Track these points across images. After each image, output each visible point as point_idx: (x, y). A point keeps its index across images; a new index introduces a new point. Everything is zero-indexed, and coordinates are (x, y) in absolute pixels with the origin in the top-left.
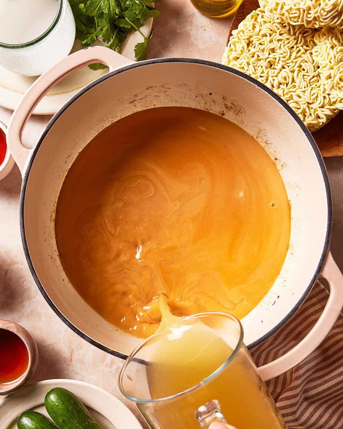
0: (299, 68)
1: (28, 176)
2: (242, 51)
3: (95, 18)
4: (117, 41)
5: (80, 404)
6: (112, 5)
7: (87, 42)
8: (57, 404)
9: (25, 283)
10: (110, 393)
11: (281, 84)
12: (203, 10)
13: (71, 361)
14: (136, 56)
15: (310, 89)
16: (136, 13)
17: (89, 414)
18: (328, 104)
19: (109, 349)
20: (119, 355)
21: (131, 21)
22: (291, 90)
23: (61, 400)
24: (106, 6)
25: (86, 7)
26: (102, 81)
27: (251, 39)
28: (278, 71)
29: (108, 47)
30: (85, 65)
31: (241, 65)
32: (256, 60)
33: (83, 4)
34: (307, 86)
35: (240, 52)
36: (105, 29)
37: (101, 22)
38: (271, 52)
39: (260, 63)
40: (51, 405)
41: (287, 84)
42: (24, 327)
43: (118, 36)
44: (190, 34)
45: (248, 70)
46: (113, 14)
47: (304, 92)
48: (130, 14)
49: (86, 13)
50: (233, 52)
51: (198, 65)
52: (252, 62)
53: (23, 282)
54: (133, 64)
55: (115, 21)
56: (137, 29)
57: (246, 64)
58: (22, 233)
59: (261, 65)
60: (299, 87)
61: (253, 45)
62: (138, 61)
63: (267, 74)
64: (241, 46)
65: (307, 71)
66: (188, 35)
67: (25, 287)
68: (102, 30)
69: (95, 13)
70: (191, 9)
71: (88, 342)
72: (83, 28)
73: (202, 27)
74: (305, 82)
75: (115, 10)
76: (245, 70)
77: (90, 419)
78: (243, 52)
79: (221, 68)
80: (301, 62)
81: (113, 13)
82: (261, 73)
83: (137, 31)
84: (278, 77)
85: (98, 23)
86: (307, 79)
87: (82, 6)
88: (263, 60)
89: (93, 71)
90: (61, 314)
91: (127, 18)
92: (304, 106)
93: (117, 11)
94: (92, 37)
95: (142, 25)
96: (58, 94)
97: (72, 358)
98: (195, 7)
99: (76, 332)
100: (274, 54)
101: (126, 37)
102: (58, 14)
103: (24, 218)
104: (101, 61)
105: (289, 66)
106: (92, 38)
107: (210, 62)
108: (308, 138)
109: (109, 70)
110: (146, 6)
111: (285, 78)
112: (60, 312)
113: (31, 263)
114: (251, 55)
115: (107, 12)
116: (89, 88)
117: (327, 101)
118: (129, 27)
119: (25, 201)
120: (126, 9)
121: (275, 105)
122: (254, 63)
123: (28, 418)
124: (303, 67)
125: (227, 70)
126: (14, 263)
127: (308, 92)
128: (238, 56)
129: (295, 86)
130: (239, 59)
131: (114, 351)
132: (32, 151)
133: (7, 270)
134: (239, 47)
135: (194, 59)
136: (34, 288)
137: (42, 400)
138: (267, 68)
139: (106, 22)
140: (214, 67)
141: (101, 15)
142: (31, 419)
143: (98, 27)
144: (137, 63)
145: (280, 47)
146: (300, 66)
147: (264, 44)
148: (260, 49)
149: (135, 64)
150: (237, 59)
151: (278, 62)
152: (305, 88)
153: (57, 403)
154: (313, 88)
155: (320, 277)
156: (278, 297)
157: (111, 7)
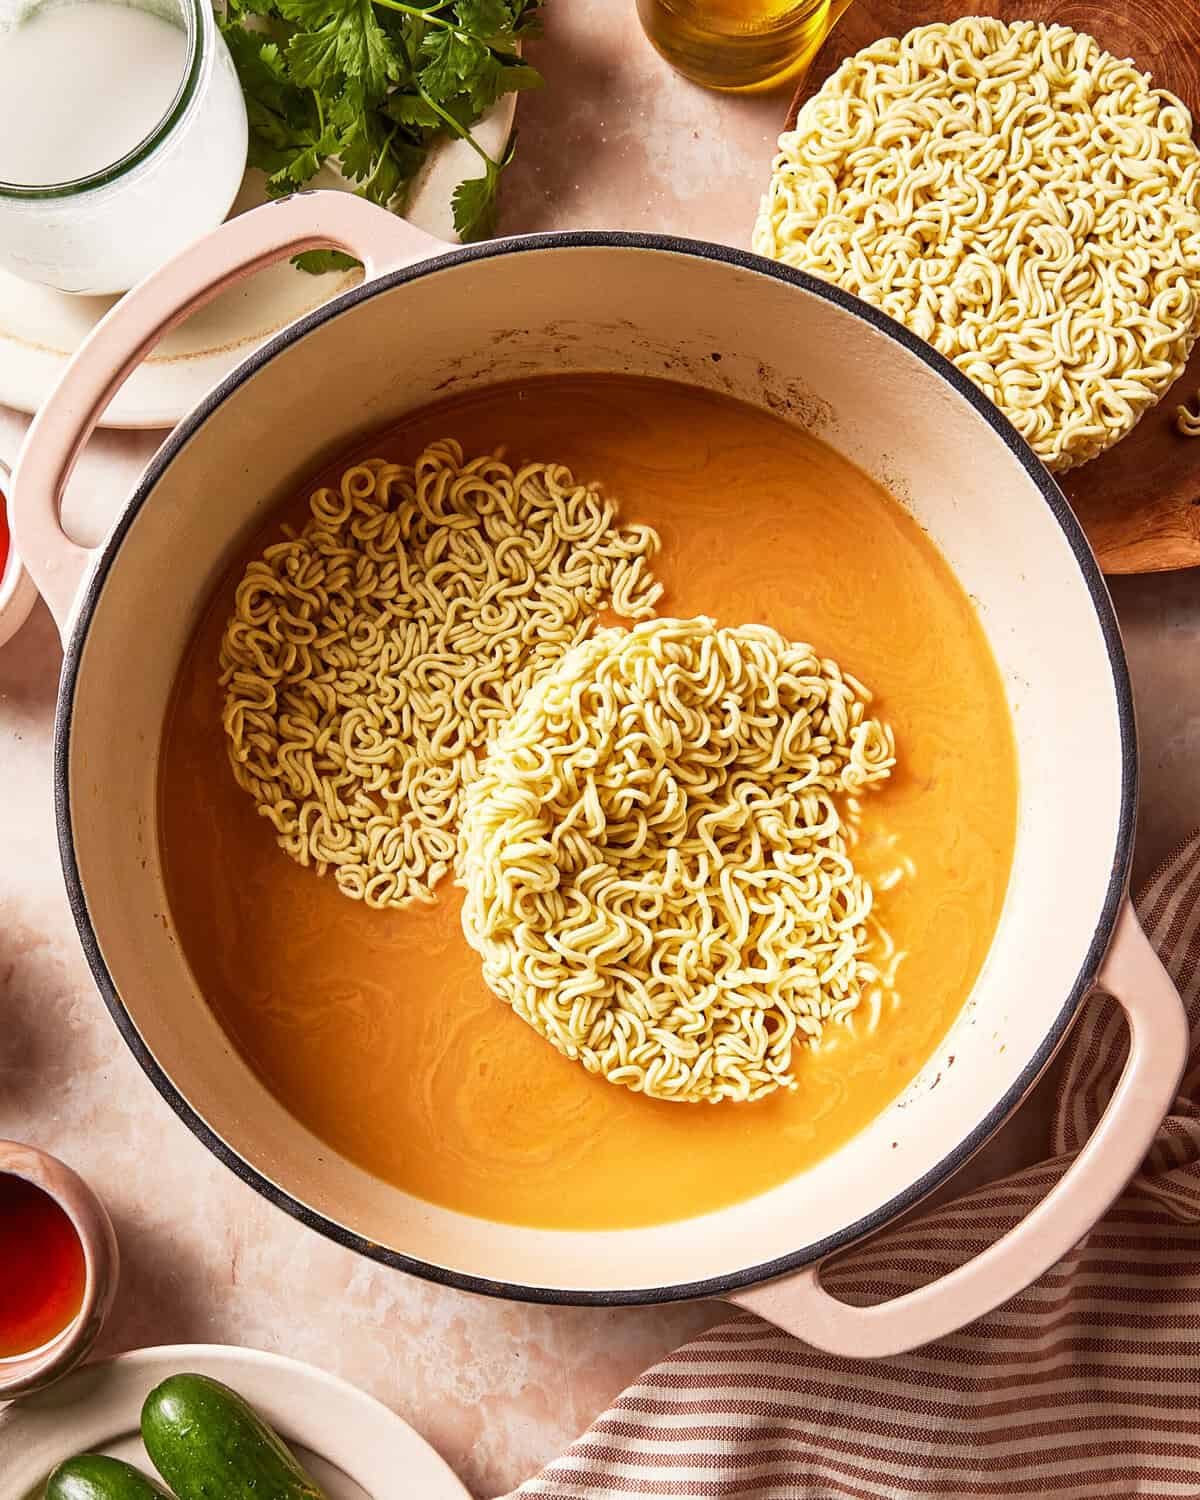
0: (1021, 247)
1: (83, 640)
2: (819, 207)
3: (316, 93)
4: (392, 174)
5: (264, 1430)
6: (376, 51)
7: (288, 177)
8: (183, 1432)
9: (72, 1012)
10: (368, 1392)
11: (963, 307)
12: (689, 64)
13: (234, 1283)
14: (457, 227)
15: (1068, 314)
16: (457, 76)
17: (296, 1467)
18: (1133, 365)
19: (366, 1241)
20: (400, 1261)
21: (439, 104)
22: (1002, 325)
23: (197, 1417)
24: (352, 50)
25: (283, 56)
26: (339, 312)
27: (849, 161)
28: (952, 262)
29: (361, 196)
30: (278, 256)
31: (820, 254)
32: (872, 233)
33: (274, 46)
34: (1057, 308)
35: (814, 212)
36: (349, 132)
37: (334, 108)
38: (919, 201)
39: (886, 240)
40: (163, 1436)
41: (986, 306)
42: (69, 1165)
43: (394, 153)
44: (644, 148)
45: (845, 270)
46: (379, 79)
47: (1048, 327)
48: (438, 81)
49: (284, 75)
50: (790, 213)
51: (670, 258)
52: (859, 240)
53: (66, 1008)
54: (449, 254)
55: (386, 104)
56: (461, 130)
57: (838, 249)
58: (62, 838)
59: (893, 248)
60: (1029, 311)
61: (855, 178)
62: (464, 243)
63: (916, 277)
64: (816, 187)
65: (1052, 252)
66: (637, 153)
67: (75, 1025)
68: (339, 136)
69: (314, 78)
70: (649, 61)
71: (292, 1215)
72: (275, 127)
73: (687, 125)
74: (1048, 292)
75: (385, 63)
76: (835, 269)
77: (300, 1483)
78: (823, 210)
79: (753, 268)
80: (1028, 225)
81: (377, 76)
82: (895, 277)
83: (460, 140)
84: (953, 285)
85: (325, 112)
86: (1053, 281)
87: (270, 51)
88: (895, 228)
89: (309, 276)
90: (198, 1119)
91: (423, 93)
92: (1051, 379)
93: (392, 70)
94: (305, 159)
95: (478, 118)
96: (187, 357)
97: (237, 1272)
98: (662, 54)
99: (250, 1183)
100: (931, 205)
101: (423, 161)
102: (187, 78)
103: (70, 789)
104: (337, 244)
105: (986, 244)
106: (306, 163)
107: (712, 245)
109: (363, 273)
110: (492, 51)
111: (978, 287)
112: (195, 1111)
113: (95, 944)
114: (853, 217)
115: (359, 73)
116: (294, 337)
117: (1128, 352)
118: (435, 125)
119: (71, 729)
120: (425, 61)
121: (939, 393)
122: (866, 245)
123: (82, 1481)
124: (1037, 240)
125: (772, 274)
126: (34, 942)
127: (1059, 329)
128: (807, 225)
129: (1014, 312)
130: (814, 234)
131: (382, 1248)
132: (96, 555)
133: (12, 967)
134: (808, 193)
135: (658, 236)
136: (104, 1028)
137: (132, 1418)
138: (911, 257)
139: (353, 106)
140: (729, 264)
141: (337, 83)
142: (95, 1483)
143: (326, 124)
144: (459, 251)
145: (951, 181)
146: (1026, 240)
147: (894, 175)
148: (880, 191)
149: (455, 253)
150: (805, 236)
151: (949, 235)
152: (1048, 314)
153: (184, 1427)
154: (1078, 310)
155: (1097, 990)
156: (951, 1062)
157: (371, 55)
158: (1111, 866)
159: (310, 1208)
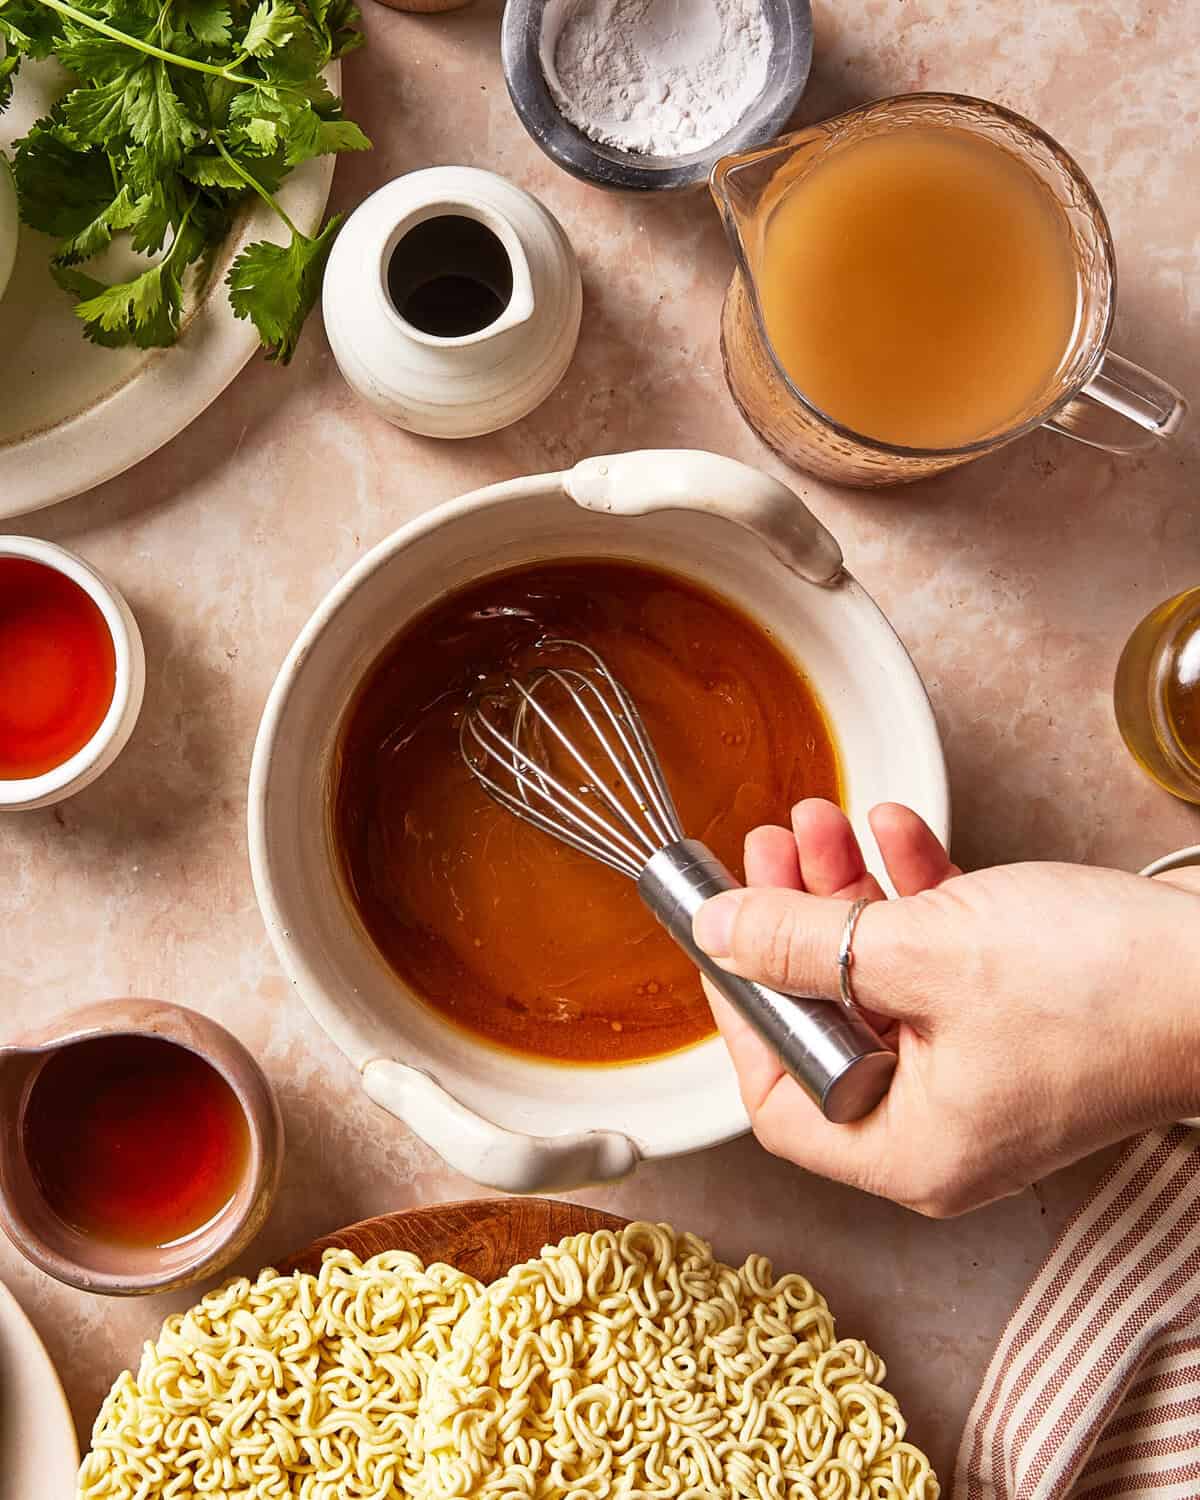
6: (168, 115)
7: (75, 251)
24: (141, 112)
46: (171, 146)
75: (179, 128)
81: (168, 140)
91: (227, 155)
93: (187, 134)
94: (95, 229)
101: (229, 229)
106: (95, 236)
118: (239, 186)
157: (162, 118)
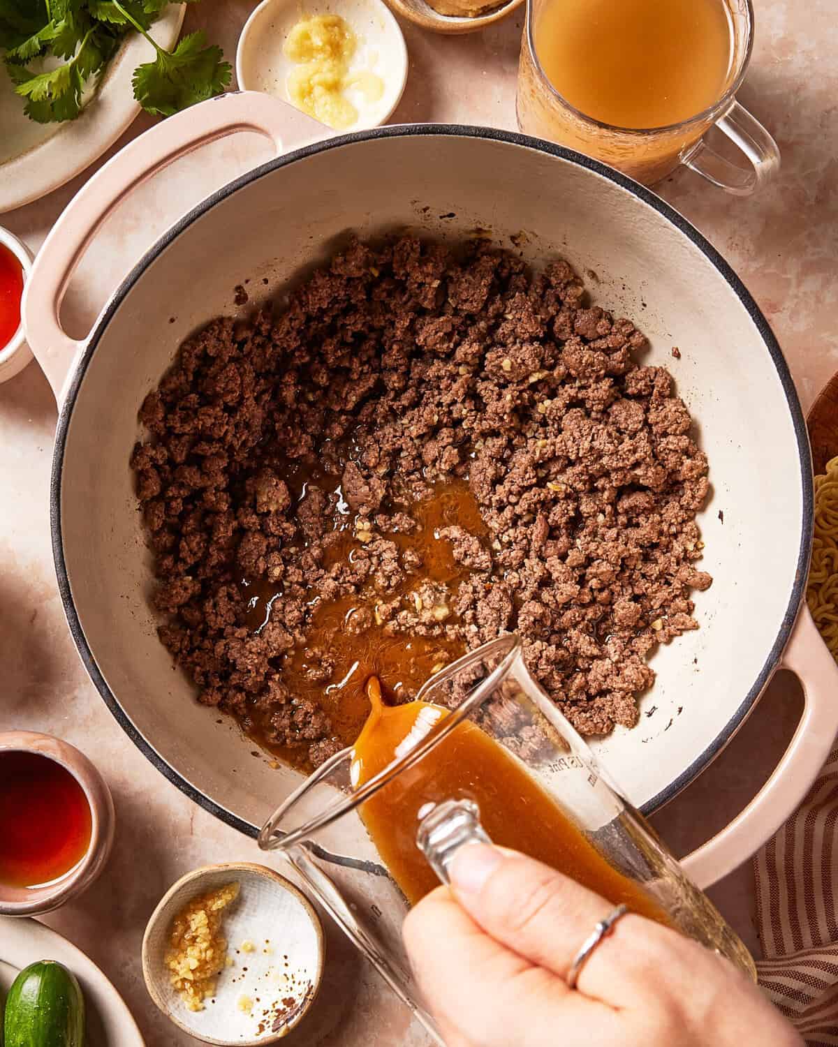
1: (72, 405)
7: (17, 54)
13: (192, 834)
26: (257, 177)
36: (60, 26)
43: (96, 43)
51: (492, 144)
55: (87, 6)
58: (55, 544)
79: (550, 152)
90: (147, 744)
94: (30, 42)
97: (194, 827)
103: (61, 510)
106: (30, 46)
108: (758, 327)
112: (145, 739)
113: (76, 620)
121: (680, 243)
133: (36, 611)
155: (781, 667)
156: (680, 711)
158: (793, 580)
159: (224, 808)
